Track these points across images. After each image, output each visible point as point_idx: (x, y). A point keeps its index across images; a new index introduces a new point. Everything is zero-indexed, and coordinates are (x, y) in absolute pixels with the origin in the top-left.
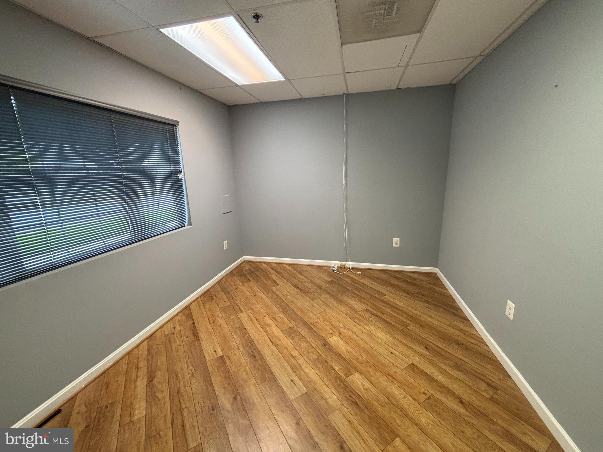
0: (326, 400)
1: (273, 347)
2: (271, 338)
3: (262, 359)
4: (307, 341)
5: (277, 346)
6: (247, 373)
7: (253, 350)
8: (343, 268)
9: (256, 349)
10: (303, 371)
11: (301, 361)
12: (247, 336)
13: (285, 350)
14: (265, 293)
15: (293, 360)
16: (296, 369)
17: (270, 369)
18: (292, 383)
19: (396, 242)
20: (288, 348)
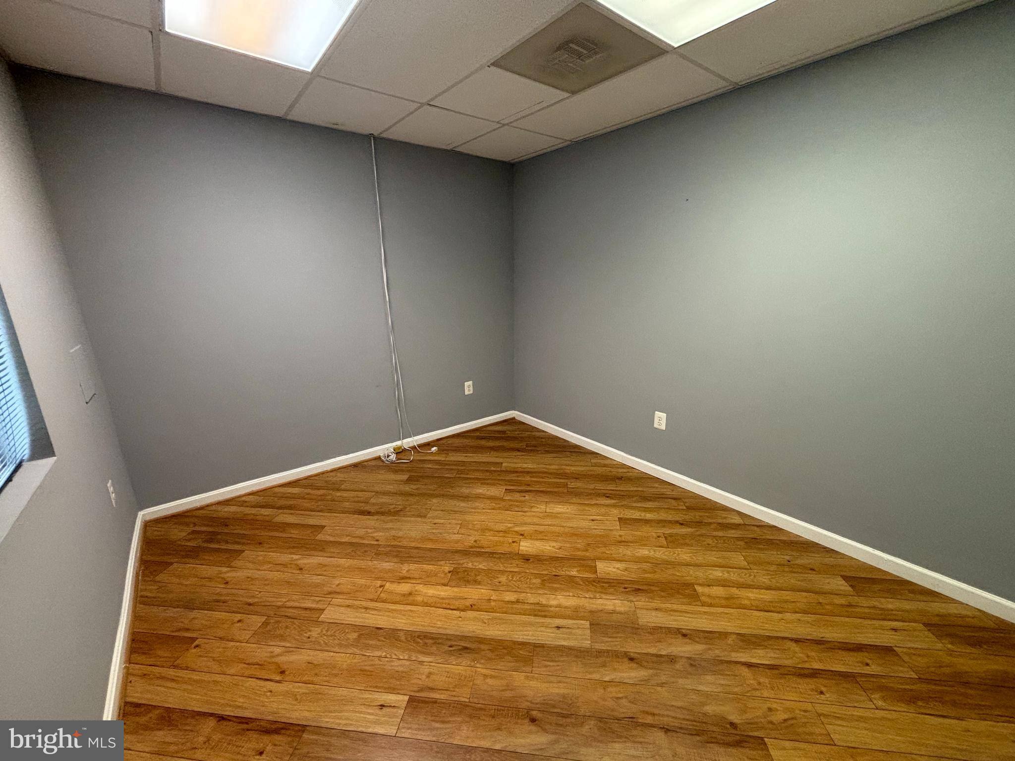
0: (614, 612)
1: (470, 614)
2: (448, 607)
3: (481, 640)
4: (502, 572)
5: (472, 607)
6: (492, 677)
7: (450, 643)
8: (399, 452)
9: (448, 638)
10: (551, 606)
11: (532, 599)
12: (401, 634)
13: (493, 604)
14: (320, 553)
15: (519, 606)
16: (540, 611)
17: (514, 643)
18: (561, 629)
19: (469, 386)
20: (492, 598)
